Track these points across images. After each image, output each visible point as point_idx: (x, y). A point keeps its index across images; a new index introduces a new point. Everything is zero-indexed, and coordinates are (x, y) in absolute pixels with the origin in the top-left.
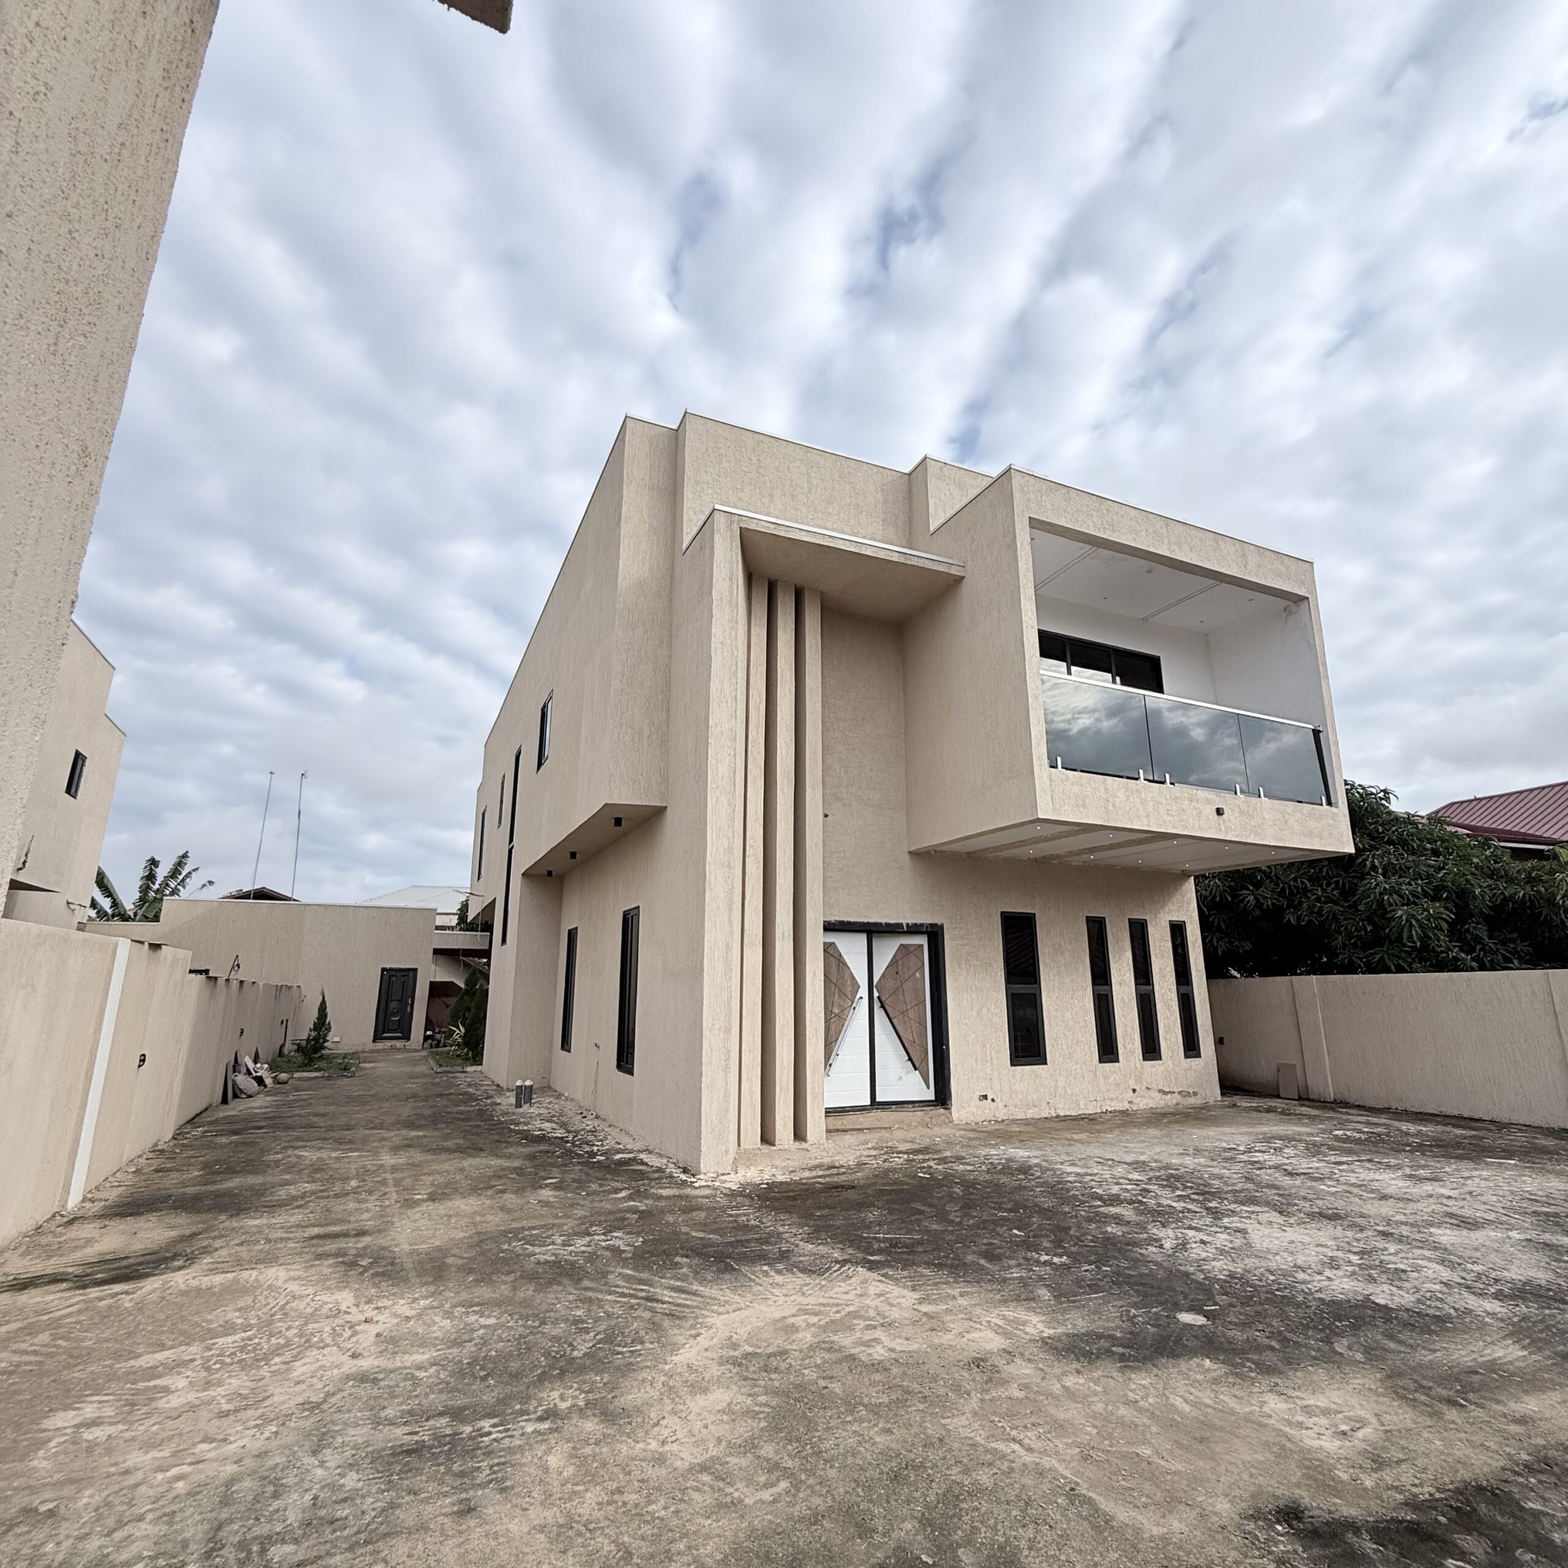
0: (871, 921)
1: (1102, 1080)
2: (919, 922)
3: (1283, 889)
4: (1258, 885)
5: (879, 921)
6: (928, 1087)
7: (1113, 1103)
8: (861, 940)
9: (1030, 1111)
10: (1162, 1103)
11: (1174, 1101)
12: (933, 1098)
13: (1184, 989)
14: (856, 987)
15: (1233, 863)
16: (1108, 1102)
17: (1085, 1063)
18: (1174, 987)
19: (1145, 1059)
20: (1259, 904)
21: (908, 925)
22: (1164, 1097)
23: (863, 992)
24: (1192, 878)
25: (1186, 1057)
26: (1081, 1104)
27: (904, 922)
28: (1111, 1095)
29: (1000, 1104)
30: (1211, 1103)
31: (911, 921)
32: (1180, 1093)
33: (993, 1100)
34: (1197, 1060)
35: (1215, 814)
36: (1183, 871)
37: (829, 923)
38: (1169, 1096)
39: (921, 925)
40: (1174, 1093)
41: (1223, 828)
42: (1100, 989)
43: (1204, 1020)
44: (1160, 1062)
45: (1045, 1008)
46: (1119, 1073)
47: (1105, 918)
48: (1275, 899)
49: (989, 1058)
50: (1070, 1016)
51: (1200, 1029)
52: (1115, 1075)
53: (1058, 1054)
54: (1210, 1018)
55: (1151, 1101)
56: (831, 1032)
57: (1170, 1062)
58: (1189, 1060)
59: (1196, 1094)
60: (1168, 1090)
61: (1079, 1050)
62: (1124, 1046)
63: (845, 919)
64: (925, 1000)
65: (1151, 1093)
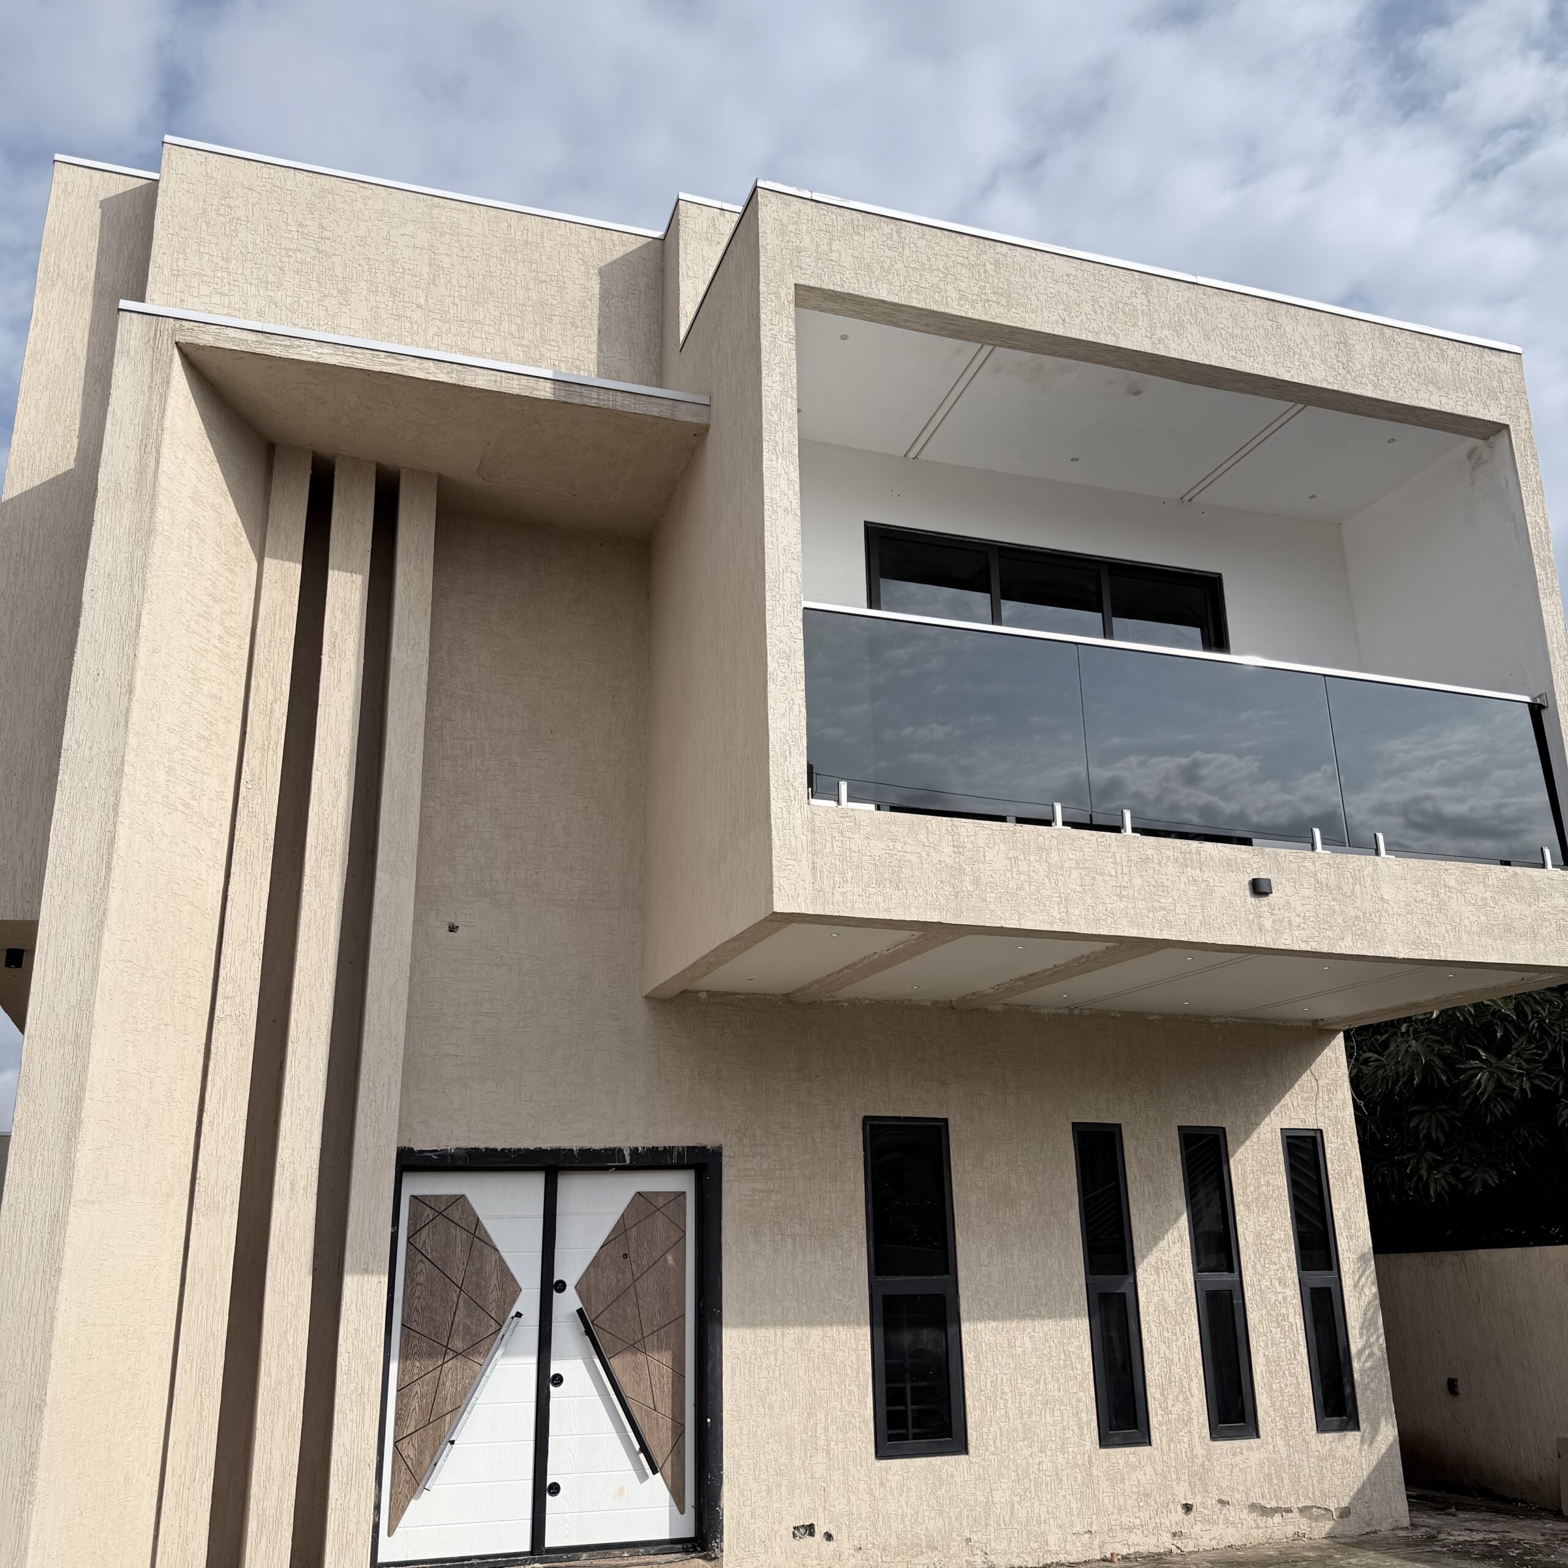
0: (545, 1146)
1: (1105, 1485)
2: (661, 1144)
3: (1555, 1055)
4: (1501, 1049)
5: (565, 1144)
6: (682, 1512)
7: (1133, 1539)
8: (533, 1185)
9: (921, 1560)
10: (1258, 1536)
11: (1290, 1530)
12: (691, 1534)
13: (1319, 1278)
14: (510, 1288)
15: (1403, 1002)
16: (1120, 1535)
17: (1063, 1449)
18: (1292, 1275)
19: (1216, 1434)
20: (1501, 1091)
21: (634, 1151)
22: (1262, 1521)
23: (528, 1302)
24: (1339, 1041)
25: (1323, 1428)
26: (1052, 1539)
27: (626, 1146)
28: (1129, 1520)
29: (843, 1543)
30: (1384, 1528)
31: (641, 1144)
32: (1303, 1510)
33: (829, 1537)
34: (1352, 1437)
35: (1248, 892)
36: (1315, 1022)
37: (443, 1155)
38: (1277, 1518)
39: (668, 1151)
40: (1289, 1511)
41: (1268, 923)
42: (1108, 1282)
43: (1367, 1345)
44: (1254, 1442)
45: (965, 1327)
46: (1149, 1470)
47: (1119, 1126)
48: (1538, 1076)
49: (821, 1443)
50: (1028, 1345)
51: (1356, 1365)
52: (1139, 1474)
53: (994, 1428)
54: (1382, 1340)
55: (1231, 1530)
56: (442, 1394)
57: (1280, 1442)
58: (1329, 1436)
59: (1345, 1513)
60: (1274, 1504)
61: (1049, 1420)
62: (1165, 1409)
63: (482, 1145)
64: (683, 1315)
65: (1230, 1513)
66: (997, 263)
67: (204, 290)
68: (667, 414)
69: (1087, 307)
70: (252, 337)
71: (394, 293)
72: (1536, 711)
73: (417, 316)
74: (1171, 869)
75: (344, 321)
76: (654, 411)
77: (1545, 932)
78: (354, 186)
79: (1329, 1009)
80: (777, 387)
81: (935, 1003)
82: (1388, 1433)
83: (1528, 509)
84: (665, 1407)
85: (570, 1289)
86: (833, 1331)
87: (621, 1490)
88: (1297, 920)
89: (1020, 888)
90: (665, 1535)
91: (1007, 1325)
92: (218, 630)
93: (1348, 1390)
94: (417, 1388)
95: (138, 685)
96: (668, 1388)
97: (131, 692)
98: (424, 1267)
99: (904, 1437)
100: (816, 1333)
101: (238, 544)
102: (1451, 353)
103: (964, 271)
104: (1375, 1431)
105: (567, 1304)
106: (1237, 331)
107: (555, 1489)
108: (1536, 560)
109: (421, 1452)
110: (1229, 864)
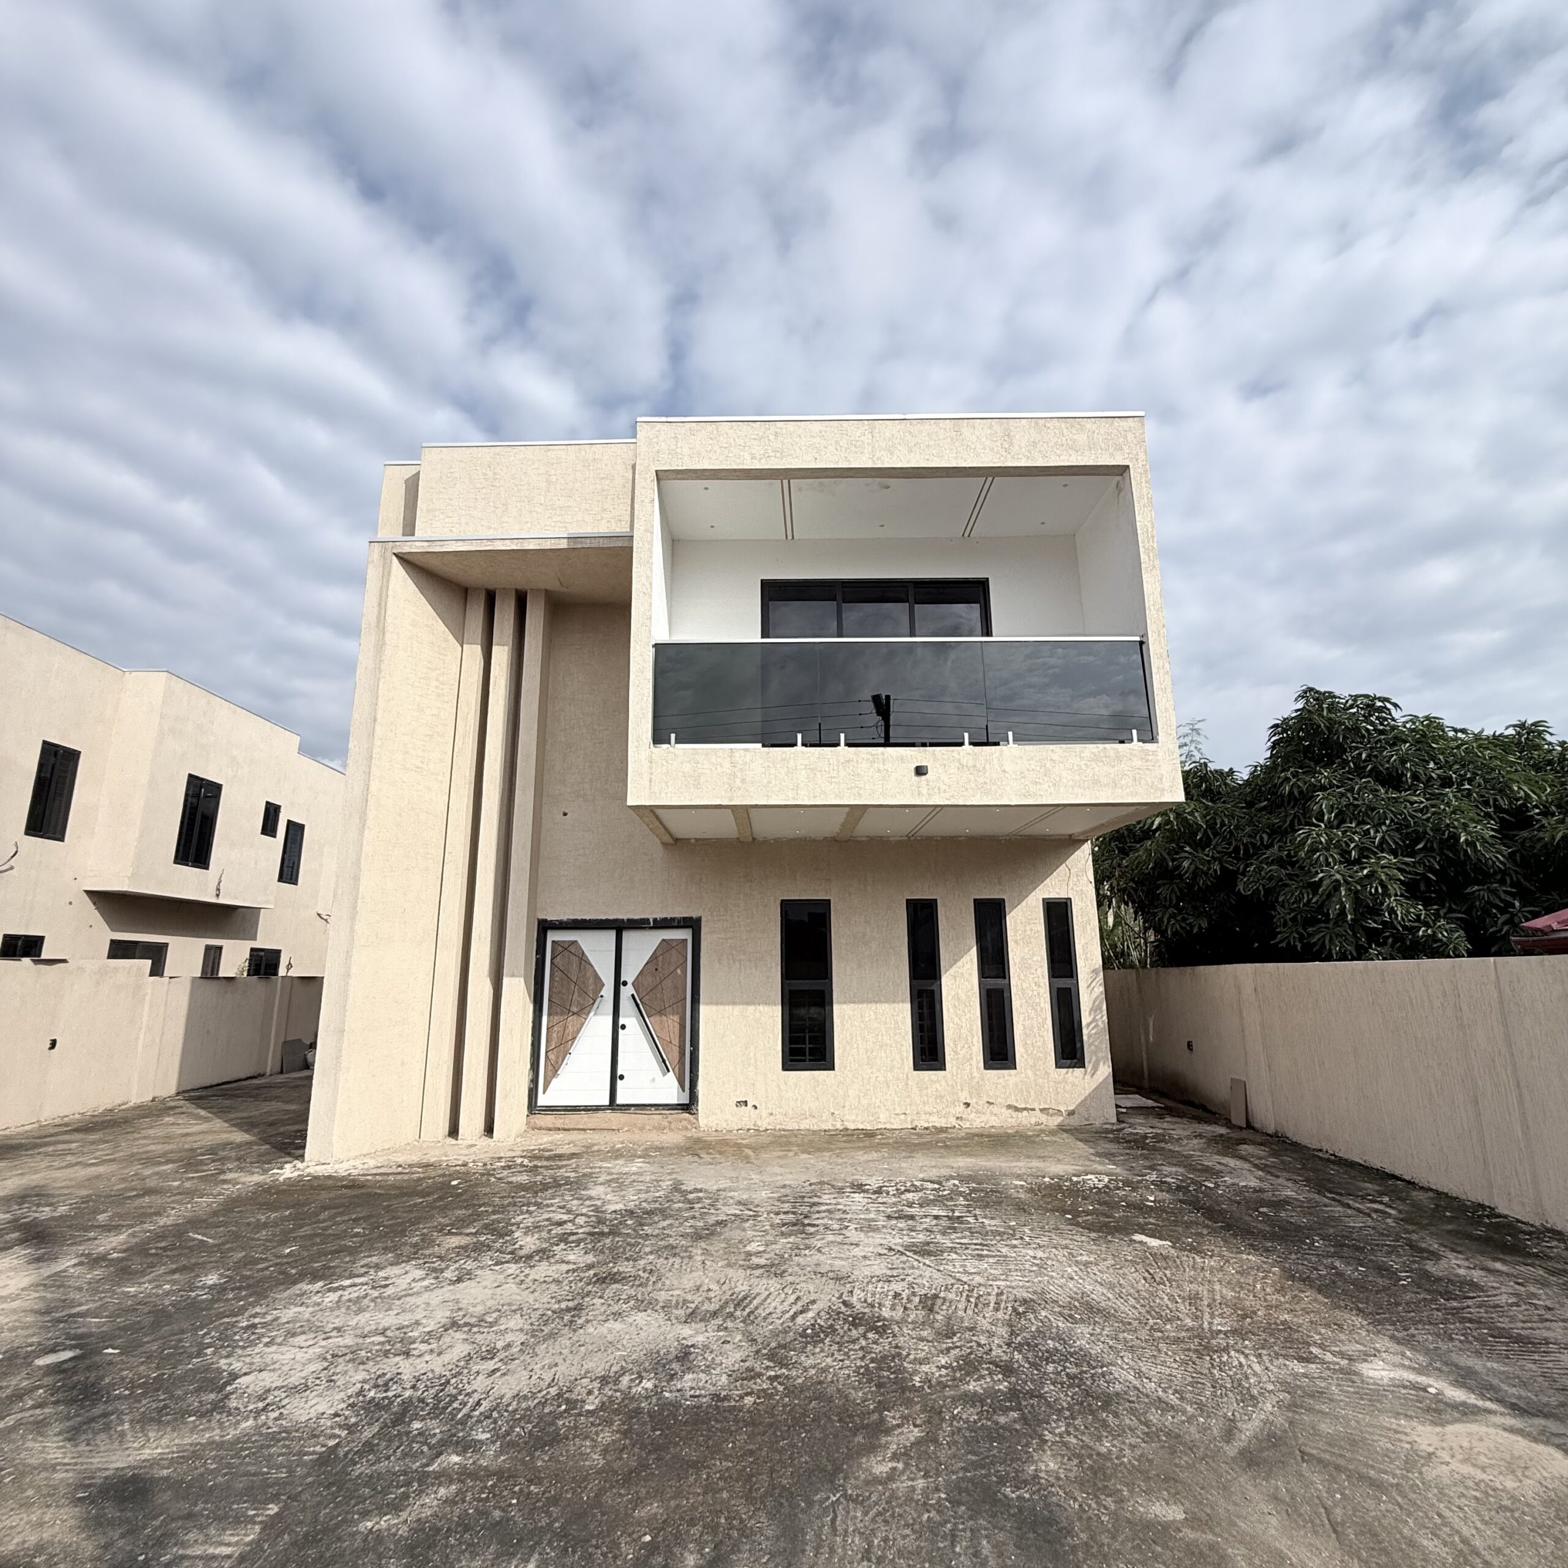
0: (611, 917)
1: (915, 1090)
2: (669, 916)
3: (1237, 848)
4: (1202, 846)
5: (620, 917)
6: (681, 1091)
7: (931, 1119)
8: (611, 935)
9: (807, 1121)
10: (1012, 1122)
11: (1033, 1120)
12: (684, 1102)
13: (1063, 983)
14: (599, 984)
16: (923, 1117)
17: (891, 1071)
18: (1045, 981)
19: (988, 1066)
20: (1199, 871)
21: (655, 920)
22: (1014, 1114)
23: (608, 992)
24: (1087, 847)
25: (1058, 1066)
26: (882, 1116)
27: (651, 918)
28: (927, 1109)
29: (763, 1111)
30: (1097, 1122)
31: (659, 916)
32: (1042, 1110)
33: (755, 1107)
34: (1078, 1071)
35: (913, 773)
37: (561, 922)
38: (1025, 1113)
39: (673, 919)
40: (1033, 1110)
41: (924, 791)
42: (924, 984)
43: (1094, 1020)
44: (1012, 1072)
45: (835, 1007)
46: (943, 1083)
47: (936, 900)
49: (752, 1061)
50: (873, 1016)
51: (1085, 1032)
52: (938, 1086)
53: (850, 1058)
54: (1105, 1018)
55: (994, 1118)
56: (567, 1031)
57: (1030, 1073)
58: (1064, 1070)
59: (1071, 1113)
60: (1023, 1106)
61: (884, 1055)
62: (956, 1053)
63: (579, 918)
64: (685, 998)
65: (995, 1109)
72: (1141, 645)
82: (1105, 1070)
83: (1138, 518)
84: (676, 1042)
85: (630, 985)
86: (761, 1008)
87: (653, 1080)
88: (943, 787)
89: (769, 782)
90: (675, 1102)
91: (861, 1006)
92: (434, 683)
93: (1078, 1045)
94: (556, 1028)
96: (677, 1031)
98: (558, 974)
99: (804, 1061)
100: (751, 1008)
101: (446, 640)
102: (1088, 426)
103: (756, 443)
104: (1095, 1069)
105: (627, 992)
107: (622, 1077)
109: (557, 1057)
110: (902, 759)
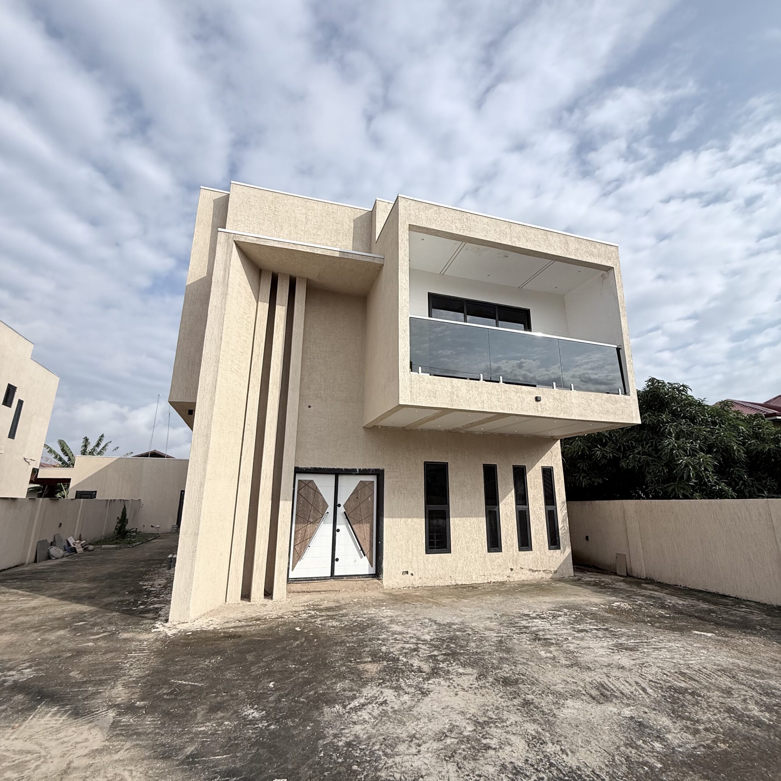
0: (335, 467)
1: (489, 563)
2: (367, 468)
3: (620, 447)
4: (604, 445)
5: (340, 467)
6: (372, 567)
7: (496, 577)
8: (332, 478)
9: (438, 581)
10: (531, 577)
11: (540, 576)
12: (375, 573)
13: (550, 508)
14: (326, 506)
15: (577, 432)
16: (493, 576)
17: (477, 553)
18: (543, 507)
19: (520, 550)
20: (604, 457)
21: (360, 470)
22: (532, 573)
23: (330, 509)
24: (559, 442)
25: (550, 549)
26: (474, 577)
27: (357, 468)
28: (494, 572)
29: (416, 577)
30: (566, 576)
31: (362, 468)
32: (544, 571)
33: (412, 575)
34: (558, 551)
35: (534, 400)
36: (552, 437)
37: (307, 469)
38: (537, 573)
39: (369, 470)
40: (540, 571)
41: (540, 409)
42: (491, 507)
43: (563, 526)
44: (531, 552)
45: (451, 519)
46: (501, 559)
47: (496, 465)
48: (615, 453)
49: (411, 549)
50: (469, 524)
51: (560, 532)
52: (499, 560)
53: (459, 547)
54: (568, 525)
55: (523, 576)
56: (307, 533)
57: (538, 552)
58: (552, 551)
59: (556, 572)
60: (536, 569)
61: (474, 544)
62: (506, 542)
63: (318, 467)
64: (373, 514)
65: (523, 571)
66: (467, 219)
67: (242, 225)
68: (372, 261)
69: (492, 232)
70: (255, 239)
71: (296, 227)
72: (618, 350)
73: (302, 233)
74: (513, 394)
75: (281, 235)
76: (368, 260)
77: (618, 413)
78: (284, 196)
79: (556, 433)
80: (403, 253)
81: (445, 430)
82: (568, 551)
83: (618, 292)
85: (342, 506)
86: (415, 519)
87: (355, 561)
88: (548, 408)
89: (470, 398)
90: (367, 573)
91: (463, 519)
92: (246, 322)
93: (557, 538)
95: (223, 337)
96: (369, 533)
97: (221, 339)
98: (302, 499)
99: (434, 548)
100: (409, 520)
101: (251, 298)
102: (598, 246)
103: (458, 221)
104: (565, 550)
105: (341, 510)
106: (536, 239)
107: (337, 560)
108: (620, 306)
109: (301, 549)
110: (530, 393)
